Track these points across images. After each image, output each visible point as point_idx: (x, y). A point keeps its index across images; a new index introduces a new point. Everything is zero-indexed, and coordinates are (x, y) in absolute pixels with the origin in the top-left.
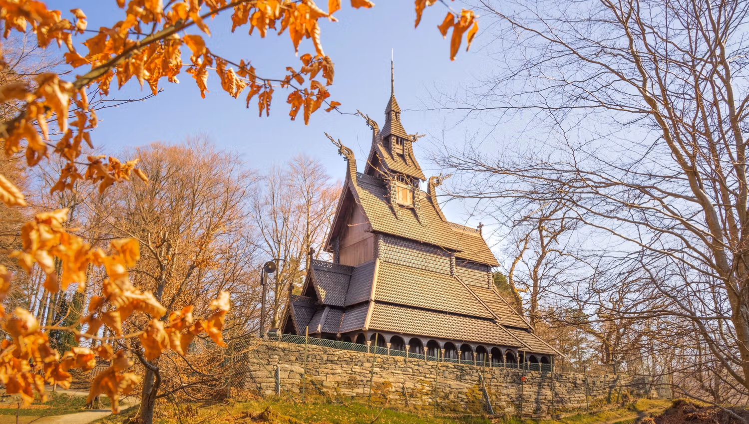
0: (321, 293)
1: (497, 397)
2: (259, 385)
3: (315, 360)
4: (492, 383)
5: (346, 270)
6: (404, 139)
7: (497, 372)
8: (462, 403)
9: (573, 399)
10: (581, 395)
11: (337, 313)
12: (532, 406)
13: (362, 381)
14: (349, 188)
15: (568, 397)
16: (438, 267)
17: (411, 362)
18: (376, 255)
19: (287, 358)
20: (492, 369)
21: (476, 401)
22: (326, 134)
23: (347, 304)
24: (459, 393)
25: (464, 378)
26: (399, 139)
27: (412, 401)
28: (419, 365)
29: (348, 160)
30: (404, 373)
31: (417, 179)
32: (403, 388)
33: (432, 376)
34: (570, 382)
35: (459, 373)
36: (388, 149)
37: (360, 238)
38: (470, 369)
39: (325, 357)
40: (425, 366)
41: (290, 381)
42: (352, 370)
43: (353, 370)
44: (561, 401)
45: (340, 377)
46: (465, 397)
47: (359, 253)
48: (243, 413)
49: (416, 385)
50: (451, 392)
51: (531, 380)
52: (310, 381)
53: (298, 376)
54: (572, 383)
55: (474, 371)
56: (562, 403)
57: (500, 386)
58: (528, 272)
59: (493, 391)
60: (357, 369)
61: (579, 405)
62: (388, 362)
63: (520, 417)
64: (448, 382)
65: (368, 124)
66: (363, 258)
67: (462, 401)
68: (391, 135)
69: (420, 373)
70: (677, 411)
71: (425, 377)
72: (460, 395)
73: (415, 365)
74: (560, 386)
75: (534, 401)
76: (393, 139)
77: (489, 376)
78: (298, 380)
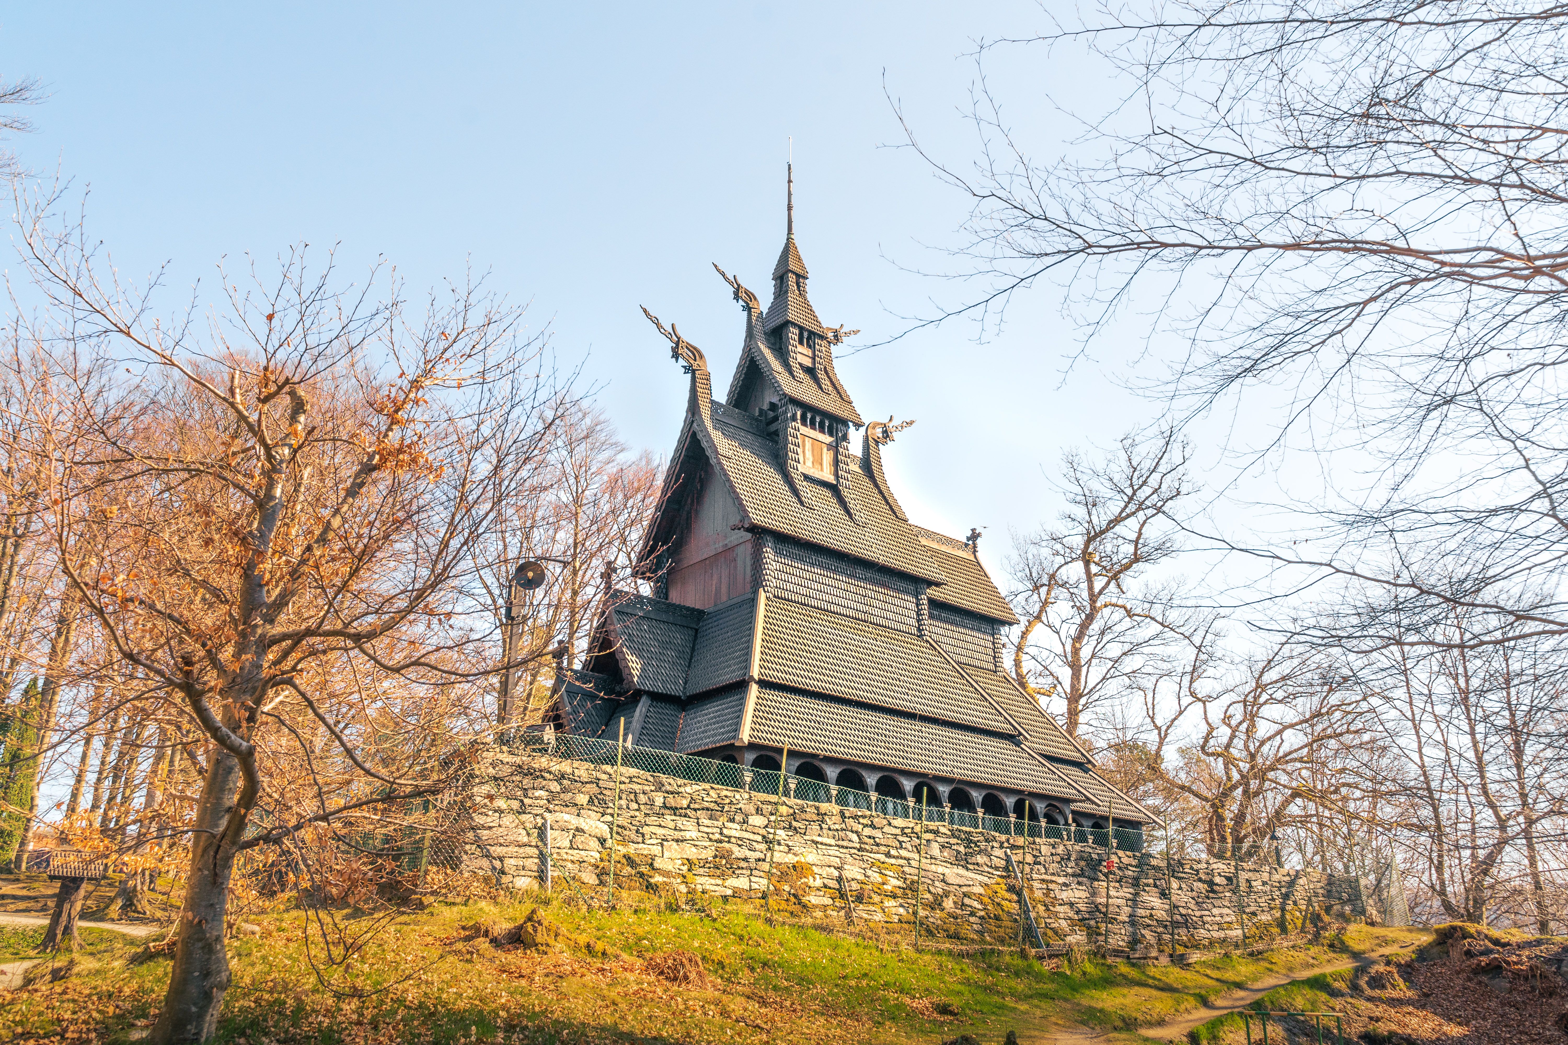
0: (630, 664)
1: (1048, 910)
2: (497, 864)
3: (635, 806)
4: (1035, 876)
5: (685, 616)
6: (814, 334)
7: (1044, 850)
8: (972, 919)
9: (1209, 919)
10: (1226, 911)
11: (668, 710)
12: (1123, 932)
13: (745, 859)
14: (694, 434)
15: (1198, 914)
16: (890, 615)
17: (855, 817)
18: (757, 581)
19: (567, 797)
20: (1034, 843)
21: (1004, 917)
22: (645, 311)
23: (693, 690)
24: (965, 895)
25: (973, 860)
26: (806, 334)
27: (861, 911)
28: (873, 826)
29: (694, 371)
30: (841, 843)
31: (844, 422)
32: (840, 879)
33: (903, 853)
34: (1200, 880)
35: (962, 849)
36: (782, 353)
37: (719, 547)
38: (987, 840)
39: (659, 800)
40: (887, 829)
41: (576, 855)
42: (721, 834)
43: (725, 831)
44: (1186, 922)
45: (694, 849)
46: (980, 907)
47: (715, 577)
48: (464, 928)
49: (869, 873)
50: (946, 894)
51: (1117, 871)
52: (624, 856)
53: (594, 844)
54: (1204, 882)
55: (995, 844)
56: (1187, 928)
57: (1052, 882)
58: (1059, 650)
59: (1038, 894)
60: (733, 830)
61: (1222, 934)
62: (803, 816)
63: (1104, 957)
64: (940, 870)
65: (737, 297)
66: (724, 590)
67: (972, 914)
68: (787, 323)
69: (878, 845)
70: (1447, 953)
71: (888, 855)
72: (967, 901)
73: (865, 826)
74: (1180, 888)
75: (1127, 919)
76: (793, 334)
77: (1029, 859)
78: (593, 854)
